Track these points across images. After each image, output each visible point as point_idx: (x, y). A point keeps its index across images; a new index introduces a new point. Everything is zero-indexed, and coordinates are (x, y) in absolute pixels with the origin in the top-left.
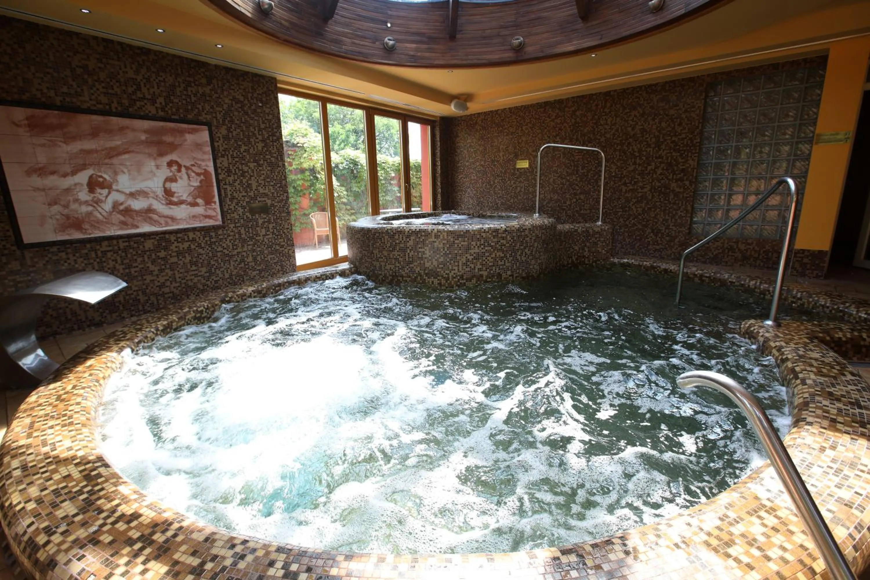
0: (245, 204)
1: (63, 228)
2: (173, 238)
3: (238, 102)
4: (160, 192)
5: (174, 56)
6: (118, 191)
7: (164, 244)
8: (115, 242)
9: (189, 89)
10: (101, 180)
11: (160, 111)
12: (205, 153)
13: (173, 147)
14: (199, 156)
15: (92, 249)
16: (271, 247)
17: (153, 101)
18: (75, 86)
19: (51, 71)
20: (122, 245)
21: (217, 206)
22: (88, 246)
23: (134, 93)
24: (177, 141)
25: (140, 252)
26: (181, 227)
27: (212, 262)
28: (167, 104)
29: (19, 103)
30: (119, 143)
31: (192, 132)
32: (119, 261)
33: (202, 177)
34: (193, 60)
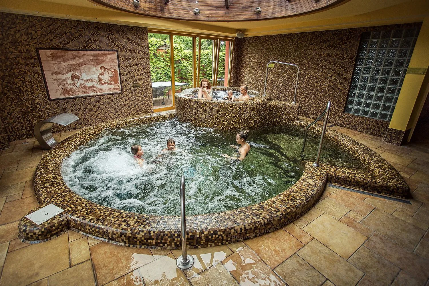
0: (131, 83)
1: (63, 93)
2: (102, 97)
3: (130, 40)
4: (97, 80)
5: (104, 24)
6: (82, 79)
7: (98, 100)
8: (80, 99)
9: (109, 36)
10: (76, 75)
11: (97, 47)
12: (115, 63)
13: (102, 61)
14: (113, 64)
15: (73, 101)
16: (142, 101)
17: (95, 43)
18: (67, 40)
19: (59, 35)
20: (83, 100)
21: (120, 85)
22: (71, 100)
23: (88, 41)
24: (104, 58)
25: (89, 103)
26: (105, 93)
27: (117, 107)
28: (100, 44)
29: (48, 49)
30: (82, 61)
31: (110, 54)
32: (82, 106)
33: (114, 73)
34: (111, 24)
